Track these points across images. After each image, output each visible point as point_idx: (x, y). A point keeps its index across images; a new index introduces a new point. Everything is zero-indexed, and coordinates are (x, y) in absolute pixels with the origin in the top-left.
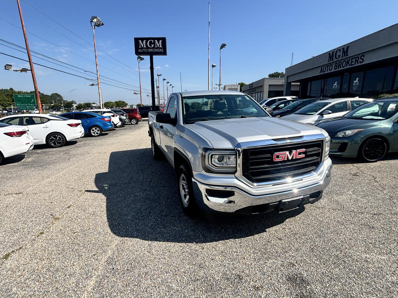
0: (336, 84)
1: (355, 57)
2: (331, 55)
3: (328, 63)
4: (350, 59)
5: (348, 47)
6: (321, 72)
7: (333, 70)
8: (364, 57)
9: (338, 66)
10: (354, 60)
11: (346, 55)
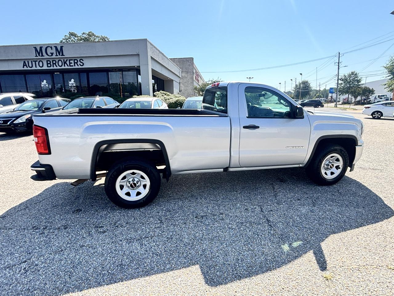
0: (44, 83)
2: (39, 50)
3: (37, 59)
4: (67, 60)
5: (62, 47)
6: (25, 67)
7: (45, 67)
8: (83, 60)
9: (52, 63)
10: (72, 62)
11: (61, 54)
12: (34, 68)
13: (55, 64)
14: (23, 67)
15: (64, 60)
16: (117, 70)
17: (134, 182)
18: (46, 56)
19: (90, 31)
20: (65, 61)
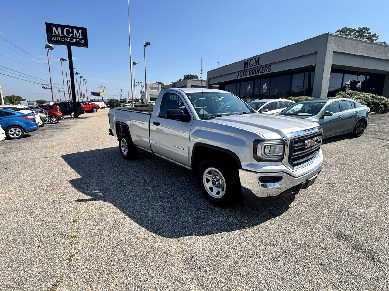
0: (249, 88)
1: (265, 66)
2: (246, 63)
3: (244, 70)
4: (261, 68)
5: (259, 58)
7: (248, 76)
8: (271, 67)
9: (252, 72)
10: (264, 69)
11: (257, 64)
12: (242, 77)
13: (254, 72)
14: (238, 77)
15: (259, 68)
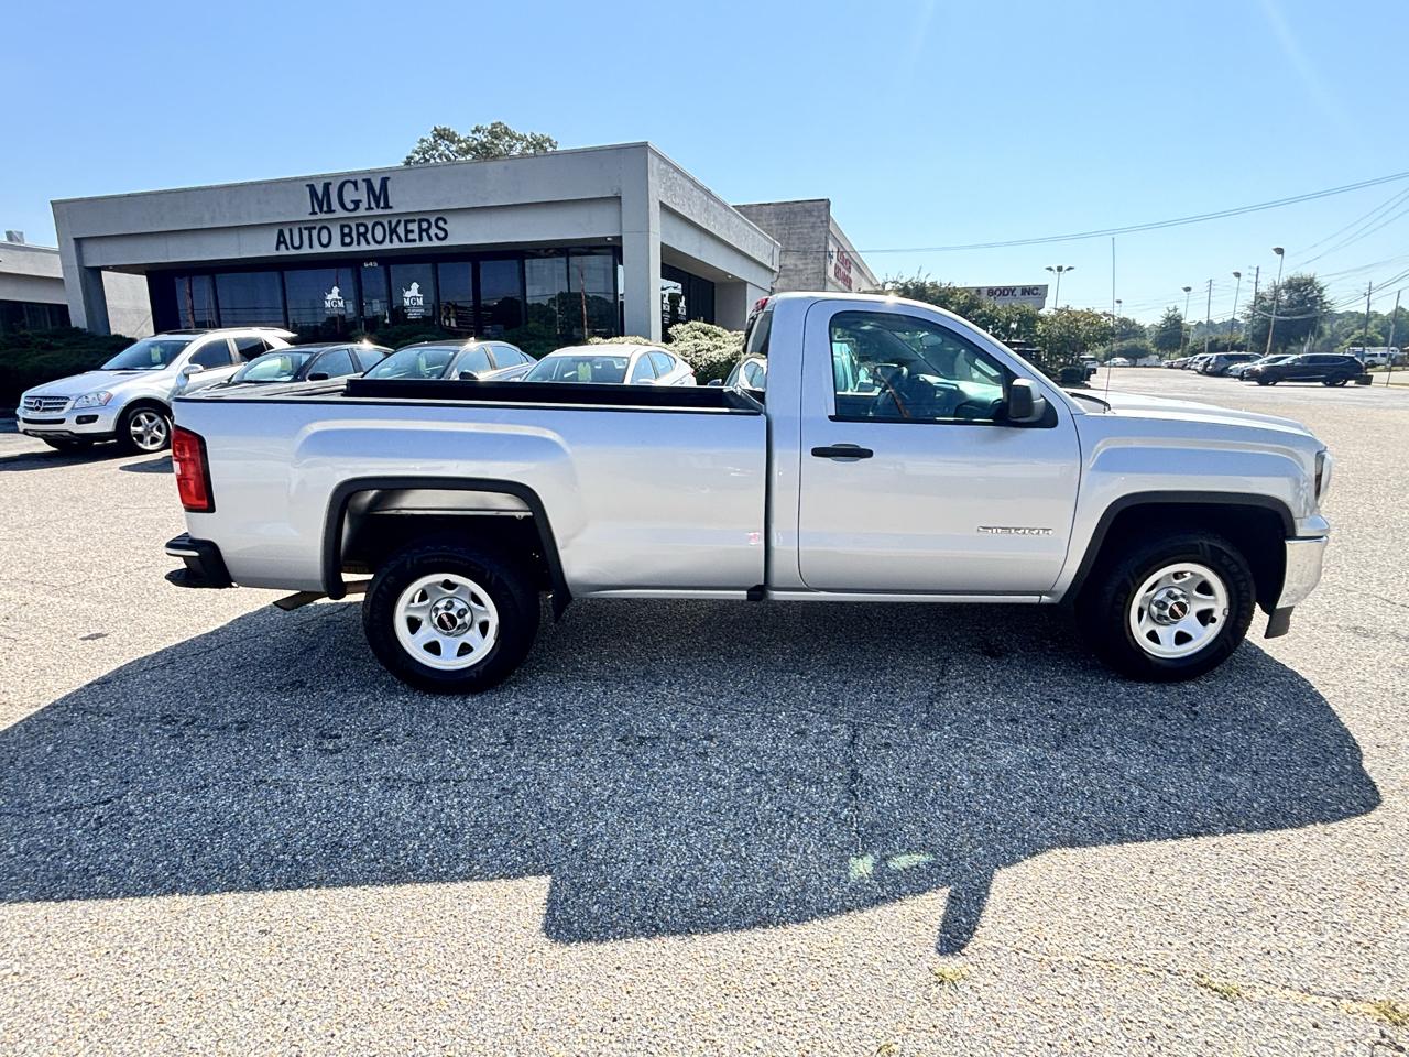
0: (334, 296)
1: (417, 217)
2: (322, 193)
3: (314, 221)
4: (399, 222)
5: (384, 181)
6: (282, 246)
7: (336, 247)
8: (445, 222)
9: (354, 235)
10: (414, 227)
11: (382, 204)
12: (306, 250)
13: (364, 235)
14: (278, 249)
15: (390, 223)
16: (551, 251)
17: (450, 612)
18: (340, 213)
19: (494, 122)
20: (393, 225)
